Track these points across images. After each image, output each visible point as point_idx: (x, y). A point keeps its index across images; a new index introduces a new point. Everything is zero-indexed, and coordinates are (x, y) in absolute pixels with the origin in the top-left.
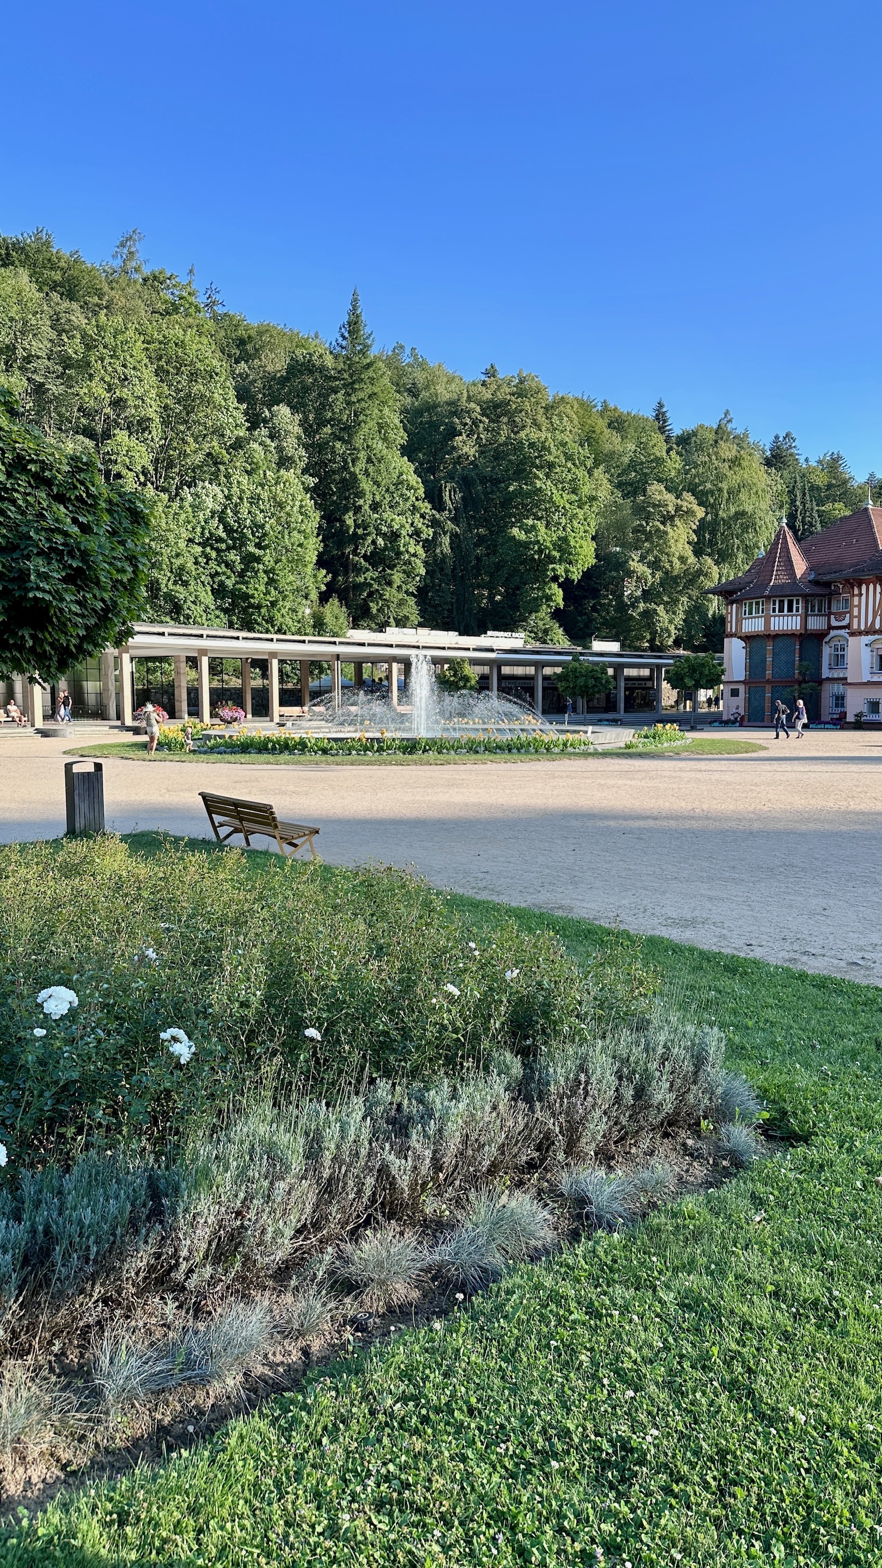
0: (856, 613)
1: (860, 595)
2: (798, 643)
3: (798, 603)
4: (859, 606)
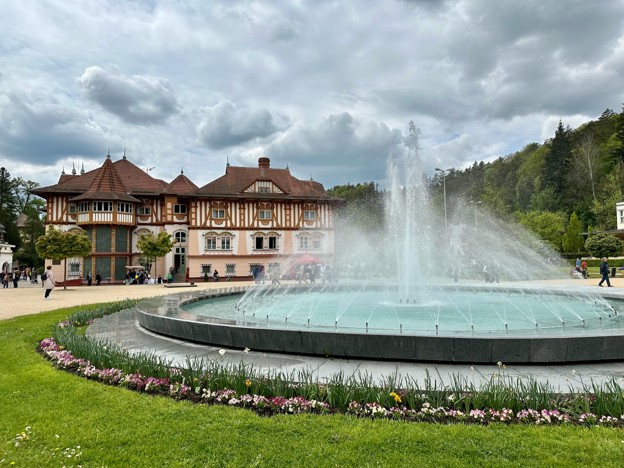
4: (196, 213)
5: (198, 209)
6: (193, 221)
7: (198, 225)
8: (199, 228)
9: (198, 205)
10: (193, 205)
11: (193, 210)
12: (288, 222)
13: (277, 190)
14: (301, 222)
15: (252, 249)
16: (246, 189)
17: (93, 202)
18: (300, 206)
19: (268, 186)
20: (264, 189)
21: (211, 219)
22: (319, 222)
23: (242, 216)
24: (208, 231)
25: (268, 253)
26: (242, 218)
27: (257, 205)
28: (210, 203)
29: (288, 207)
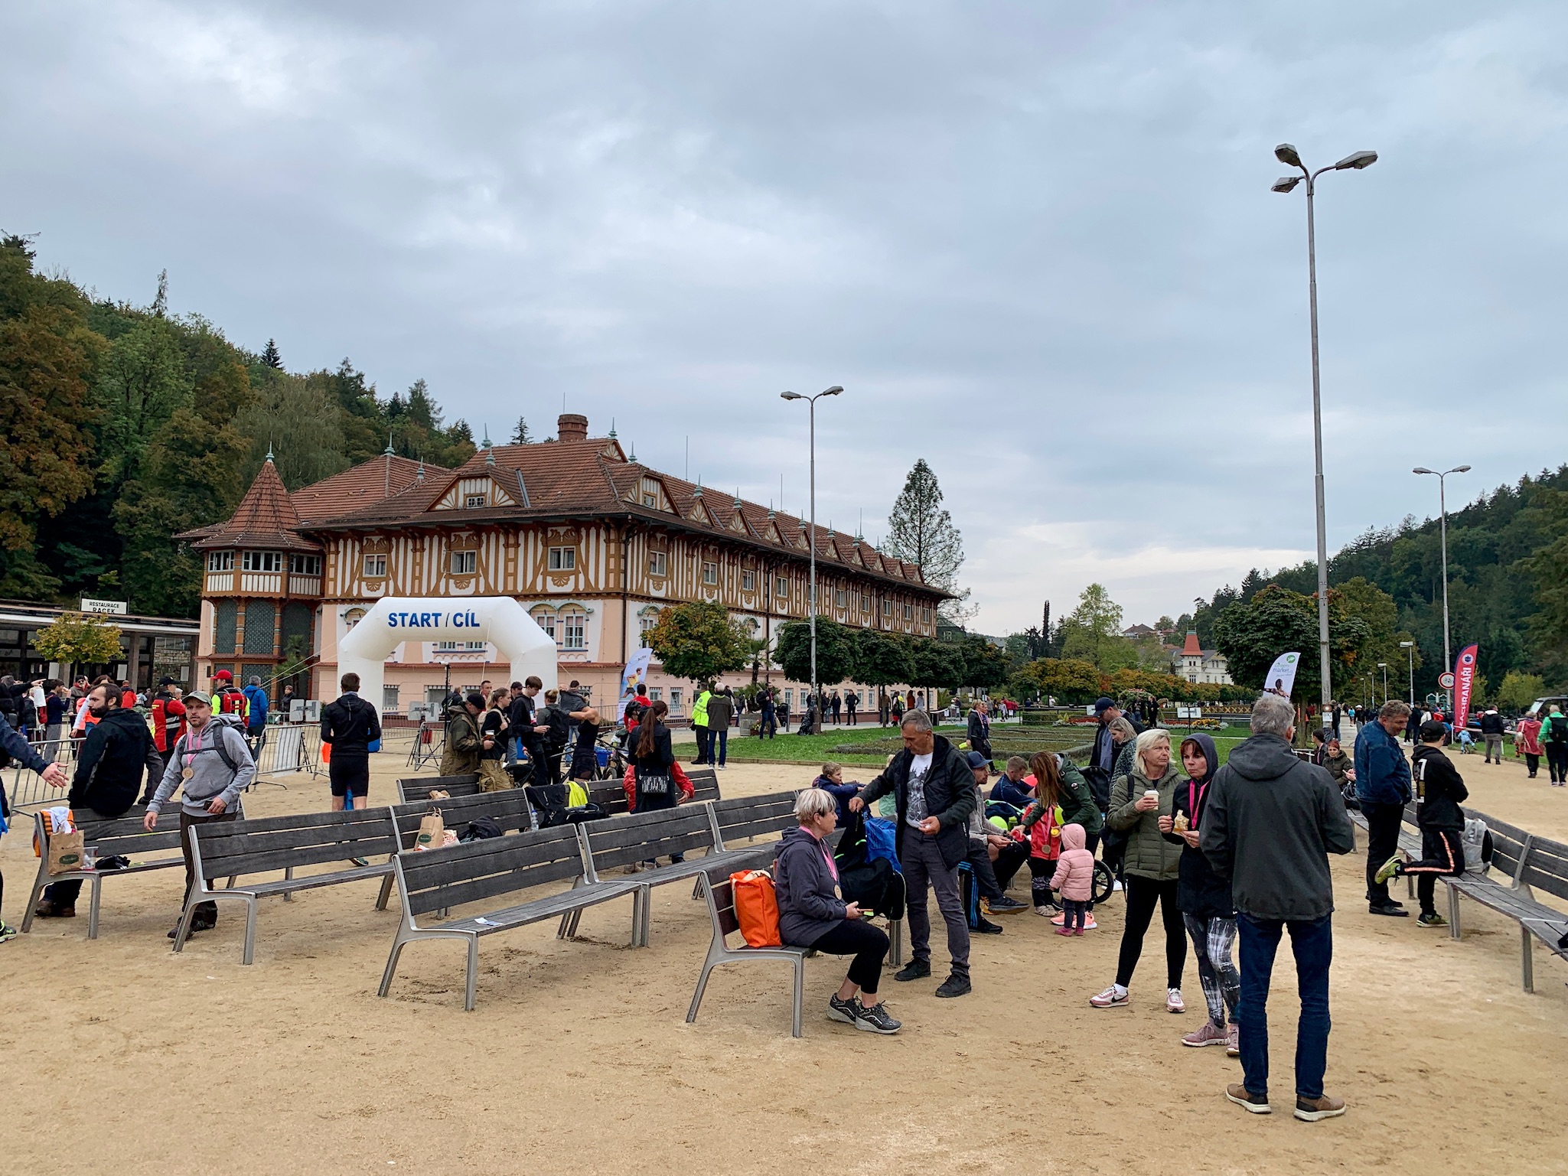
0: (332, 575)
1: (337, 552)
2: (278, 610)
3: (278, 559)
4: (335, 566)
5: (341, 555)
6: (331, 584)
7: (339, 593)
8: (336, 601)
9: (341, 549)
10: (333, 549)
11: (332, 557)
12: (511, 579)
13: (502, 499)
14: (540, 578)
15: (433, 649)
16: (438, 501)
17: (210, 552)
18: (540, 536)
19: (484, 491)
20: (476, 499)
21: (361, 579)
22: (581, 577)
23: (418, 568)
24: (354, 606)
25: (464, 660)
26: (417, 574)
27: (449, 538)
28: (361, 542)
29: (512, 541)
